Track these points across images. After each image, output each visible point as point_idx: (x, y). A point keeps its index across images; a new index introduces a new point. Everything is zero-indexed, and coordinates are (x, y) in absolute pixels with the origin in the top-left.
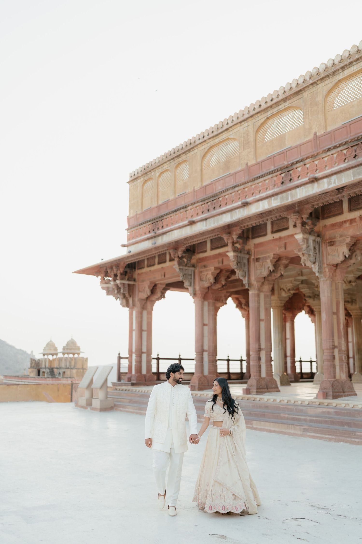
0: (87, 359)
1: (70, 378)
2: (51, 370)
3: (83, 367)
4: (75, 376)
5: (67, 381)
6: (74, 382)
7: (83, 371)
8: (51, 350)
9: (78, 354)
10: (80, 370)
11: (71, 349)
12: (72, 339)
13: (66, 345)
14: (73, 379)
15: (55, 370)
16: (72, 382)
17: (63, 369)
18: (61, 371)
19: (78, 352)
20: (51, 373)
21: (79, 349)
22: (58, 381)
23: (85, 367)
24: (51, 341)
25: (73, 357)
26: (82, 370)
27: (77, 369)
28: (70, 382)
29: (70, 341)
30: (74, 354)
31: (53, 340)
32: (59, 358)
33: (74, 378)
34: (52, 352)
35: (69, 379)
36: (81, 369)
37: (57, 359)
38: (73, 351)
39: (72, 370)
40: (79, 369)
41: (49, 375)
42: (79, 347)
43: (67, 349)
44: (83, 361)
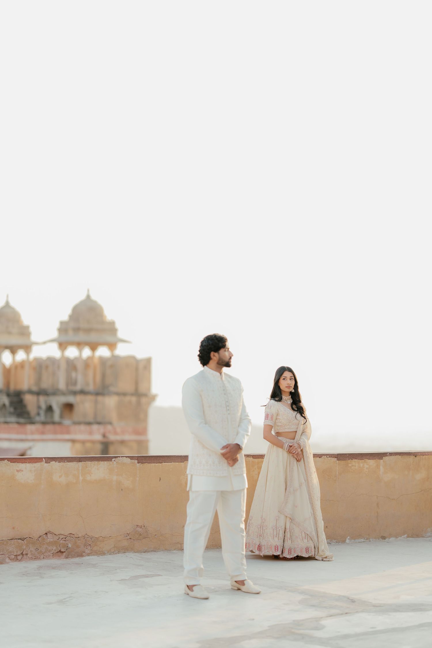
0: (148, 361)
1: (99, 423)
2: (15, 399)
3: (137, 390)
4: (113, 416)
5: (91, 433)
6: (112, 437)
7: (139, 403)
8: (10, 333)
9: (112, 346)
10: (127, 399)
11: (88, 331)
12: (88, 297)
13: (71, 317)
14: (109, 427)
15: (29, 400)
16: (104, 436)
17: (63, 394)
18: (56, 402)
19: (109, 339)
20: (15, 409)
21: (111, 329)
22: (62, 433)
23: (142, 389)
24: (7, 304)
25: (76, 358)
26: (134, 399)
27: (118, 394)
28: (98, 437)
29: (82, 303)
30: (94, 347)
31: (12, 304)
32: (36, 359)
33: (110, 423)
34: (14, 340)
35: (95, 427)
36: (132, 395)
37: (30, 363)
38: (93, 337)
39: (100, 398)
40: (124, 394)
41: (11, 414)
42: (112, 323)
43: (77, 330)
44: (137, 369)
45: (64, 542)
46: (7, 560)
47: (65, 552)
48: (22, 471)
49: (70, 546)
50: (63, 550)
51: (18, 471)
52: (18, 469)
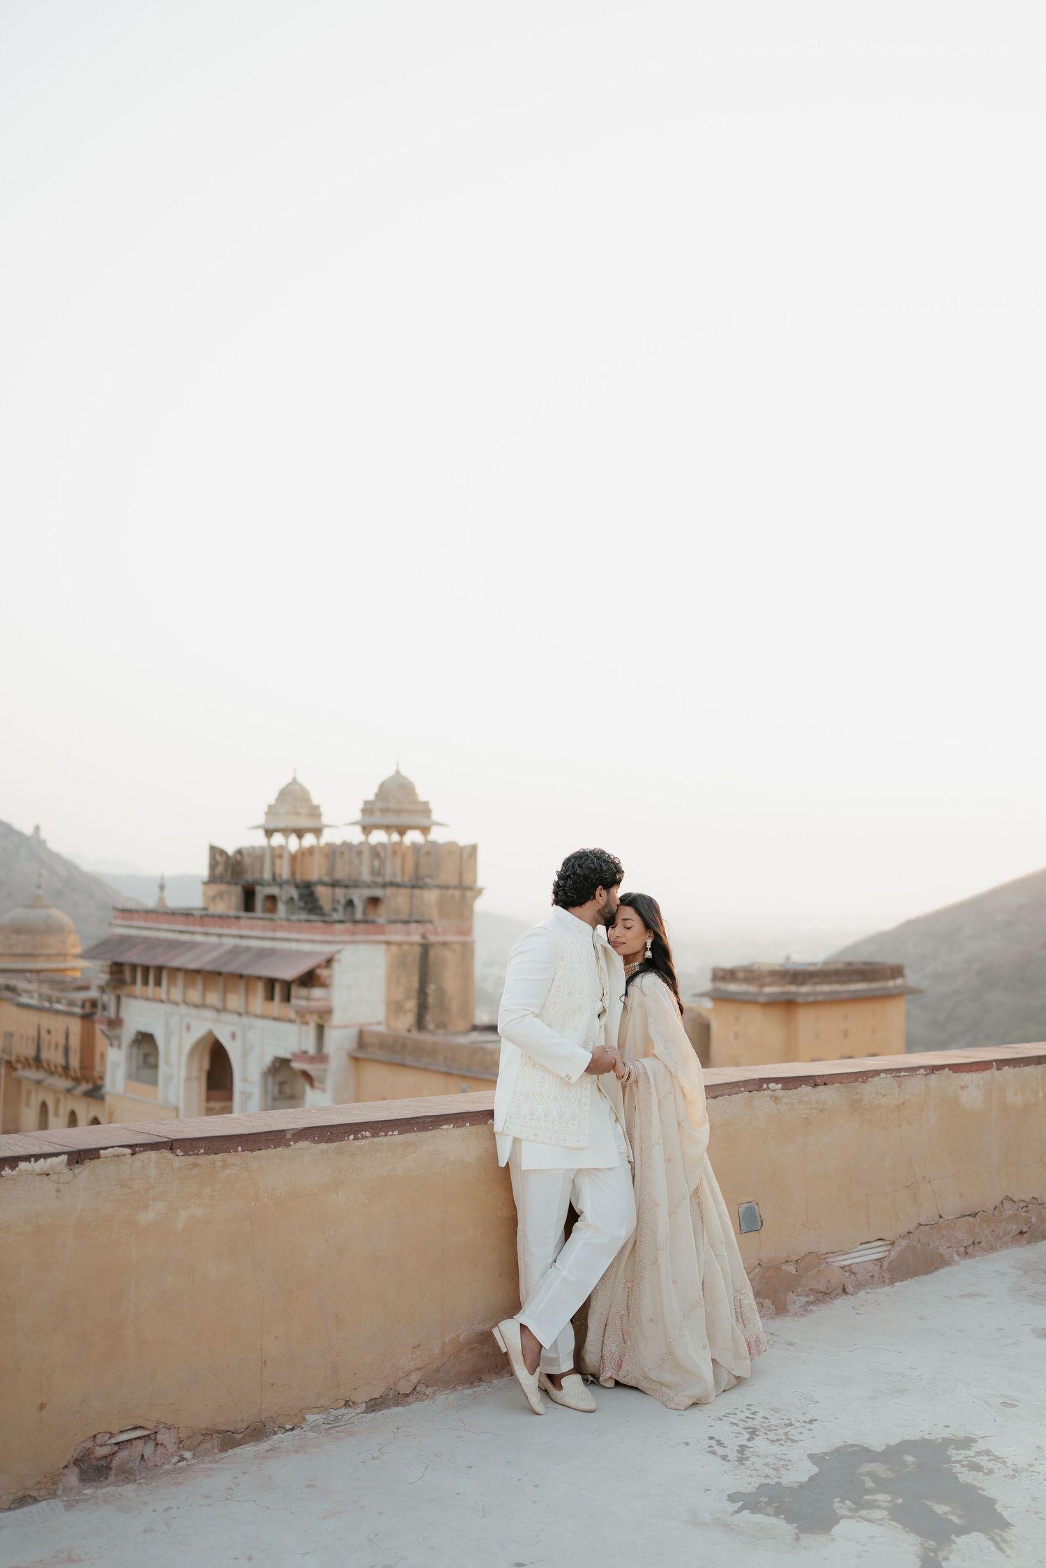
0: (474, 848)
1: (417, 922)
2: (305, 891)
3: (460, 881)
4: (434, 913)
5: (408, 933)
6: (432, 938)
7: (463, 898)
8: (298, 814)
9: (425, 830)
10: (450, 892)
11: (399, 812)
12: (398, 772)
13: (377, 795)
14: (429, 926)
15: (322, 892)
16: (424, 937)
17: (368, 886)
18: (358, 896)
19: (422, 821)
20: (306, 903)
21: (425, 810)
23: (467, 881)
24: (295, 781)
26: (457, 893)
27: (439, 887)
28: (416, 938)
29: (391, 779)
30: (402, 831)
31: (300, 780)
32: (328, 845)
33: (430, 922)
34: (302, 823)
35: (413, 926)
36: (456, 888)
37: (321, 849)
38: (404, 820)
39: (417, 892)
40: (447, 887)
41: (300, 908)
42: (426, 804)
43: (385, 811)
44: (461, 857)
45: (1026, 1214)
46: (956, 1257)
47: (1026, 1232)
48: (968, 1087)
49: (1034, 1220)
50: (1025, 1230)
51: (963, 1087)
52: (962, 1084)
